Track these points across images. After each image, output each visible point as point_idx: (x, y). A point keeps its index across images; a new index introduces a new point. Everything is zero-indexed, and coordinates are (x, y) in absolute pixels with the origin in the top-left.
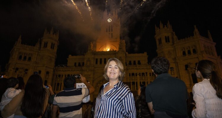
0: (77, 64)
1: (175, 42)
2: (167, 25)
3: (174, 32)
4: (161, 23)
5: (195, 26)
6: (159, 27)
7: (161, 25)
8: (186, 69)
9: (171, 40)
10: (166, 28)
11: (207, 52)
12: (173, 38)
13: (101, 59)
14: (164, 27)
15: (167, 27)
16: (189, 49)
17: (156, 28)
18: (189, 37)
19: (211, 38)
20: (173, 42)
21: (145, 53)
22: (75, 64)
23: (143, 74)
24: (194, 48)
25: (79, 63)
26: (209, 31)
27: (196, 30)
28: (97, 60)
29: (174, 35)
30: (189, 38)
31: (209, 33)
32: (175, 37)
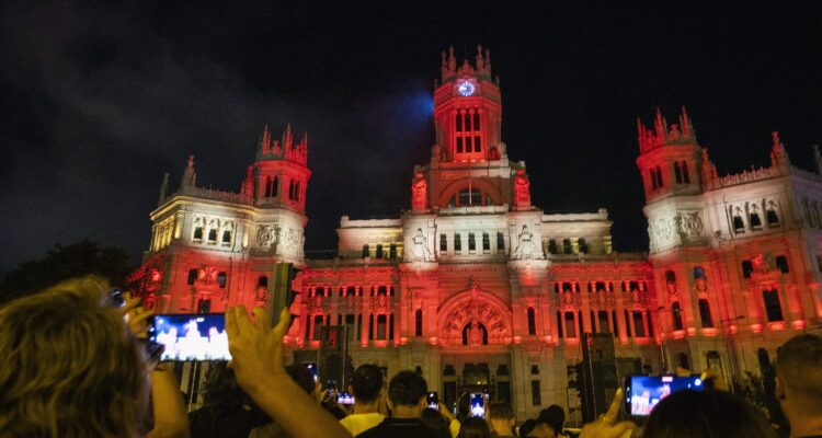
0: (373, 252)
1: (709, 184)
2: (678, 123)
3: (704, 151)
4: (659, 116)
5: (775, 134)
6: (651, 126)
7: (661, 125)
8: (747, 275)
9: (693, 175)
10: (675, 132)
11: (813, 221)
12: (699, 169)
13: (457, 238)
14: (669, 128)
15: (679, 128)
16: (753, 210)
17: (640, 129)
18: (757, 169)
20: (701, 184)
21: (600, 211)
22: (366, 249)
23: (600, 286)
24: (770, 209)
25: (380, 248)
27: (779, 149)
28: (443, 238)
29: (706, 158)
30: (754, 172)
31: (818, 154)
32: (708, 167)
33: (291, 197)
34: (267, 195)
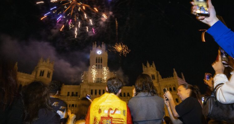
0: (70, 94)
1: (160, 80)
3: (158, 72)
4: (148, 63)
5: (174, 69)
6: (146, 65)
7: (148, 65)
9: (156, 78)
10: (151, 67)
13: (96, 91)
14: (150, 66)
15: (152, 66)
16: (170, 87)
17: (143, 66)
18: (170, 77)
19: (184, 79)
20: (158, 80)
21: (133, 86)
22: (69, 93)
24: (174, 86)
25: (73, 93)
26: (182, 73)
27: (175, 73)
28: (92, 91)
29: (159, 74)
31: (182, 75)
32: (159, 76)
33: (48, 77)
34: (40, 75)
